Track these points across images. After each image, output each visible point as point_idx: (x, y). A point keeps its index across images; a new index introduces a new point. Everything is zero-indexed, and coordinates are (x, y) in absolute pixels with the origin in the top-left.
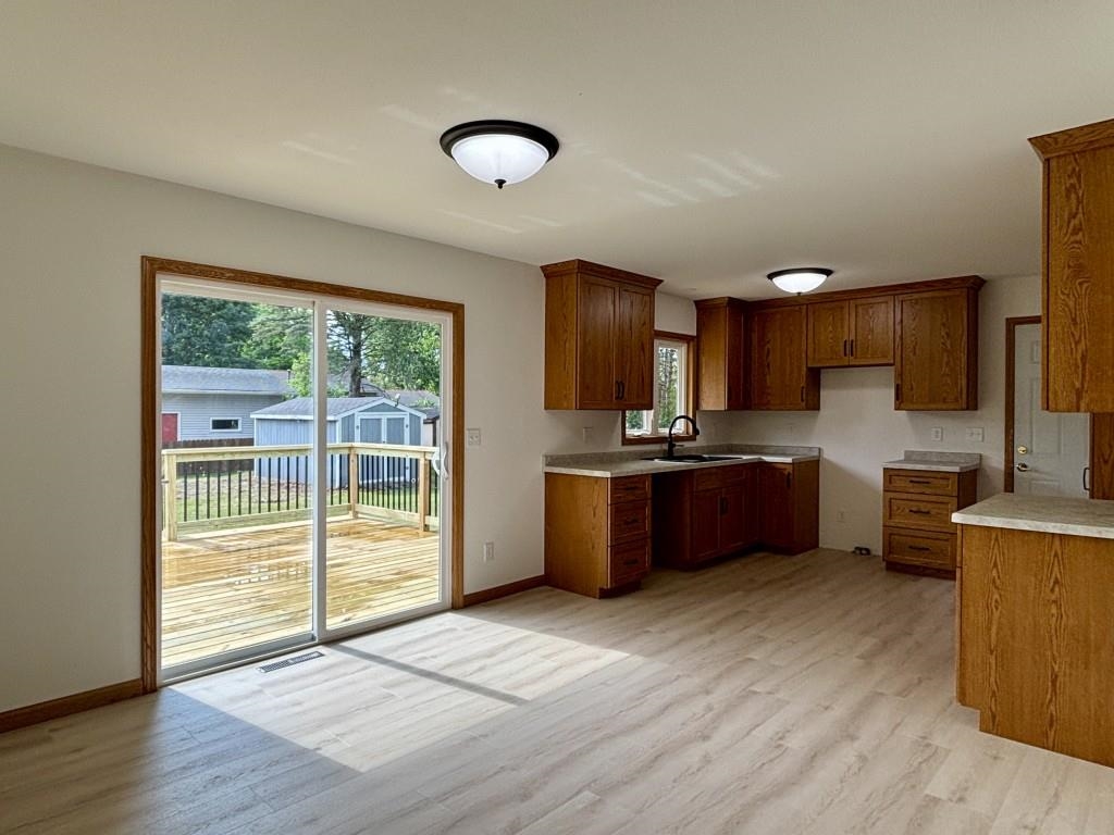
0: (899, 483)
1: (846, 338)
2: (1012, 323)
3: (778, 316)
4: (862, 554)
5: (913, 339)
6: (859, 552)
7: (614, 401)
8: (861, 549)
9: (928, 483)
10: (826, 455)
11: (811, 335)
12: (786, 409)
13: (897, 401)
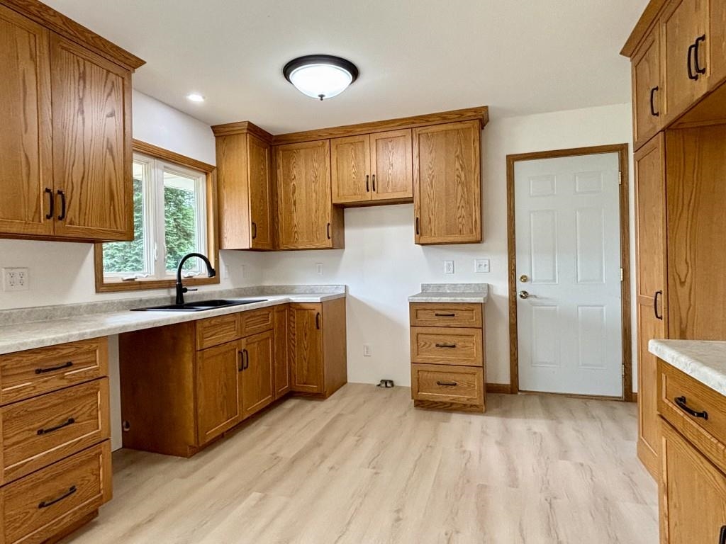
0: (423, 317)
1: (368, 173)
2: (512, 159)
3: (302, 151)
4: (386, 386)
5: (430, 172)
6: (384, 385)
7: (42, 221)
8: (386, 382)
9: (453, 315)
10: (352, 292)
11: (334, 171)
12: (314, 247)
13: (417, 236)
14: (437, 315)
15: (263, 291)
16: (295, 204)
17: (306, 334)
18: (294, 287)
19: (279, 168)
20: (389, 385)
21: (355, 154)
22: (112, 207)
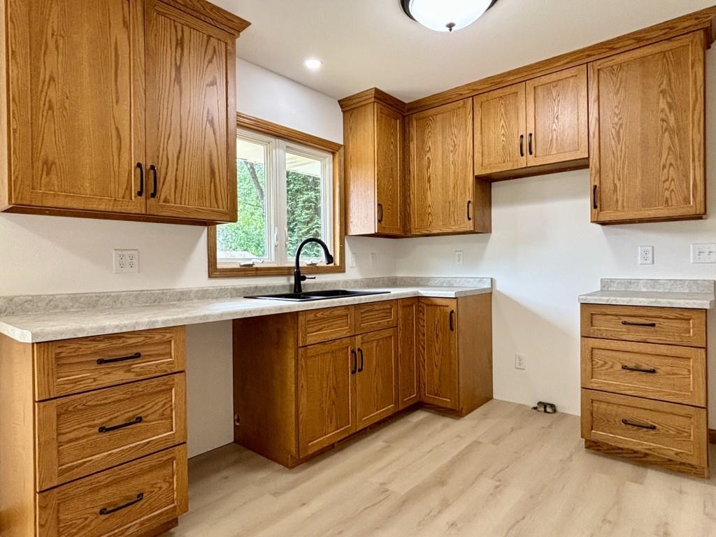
0: (603, 325)
1: (522, 132)
3: (439, 117)
4: (545, 411)
5: (616, 120)
6: (542, 409)
7: (133, 198)
8: (545, 405)
9: (653, 325)
10: (500, 287)
11: (477, 135)
12: (449, 231)
13: (594, 210)
14: (624, 323)
15: (395, 283)
16: (429, 181)
17: (437, 336)
18: (428, 279)
19: (412, 140)
20: (549, 409)
21: (506, 110)
22: (213, 184)
